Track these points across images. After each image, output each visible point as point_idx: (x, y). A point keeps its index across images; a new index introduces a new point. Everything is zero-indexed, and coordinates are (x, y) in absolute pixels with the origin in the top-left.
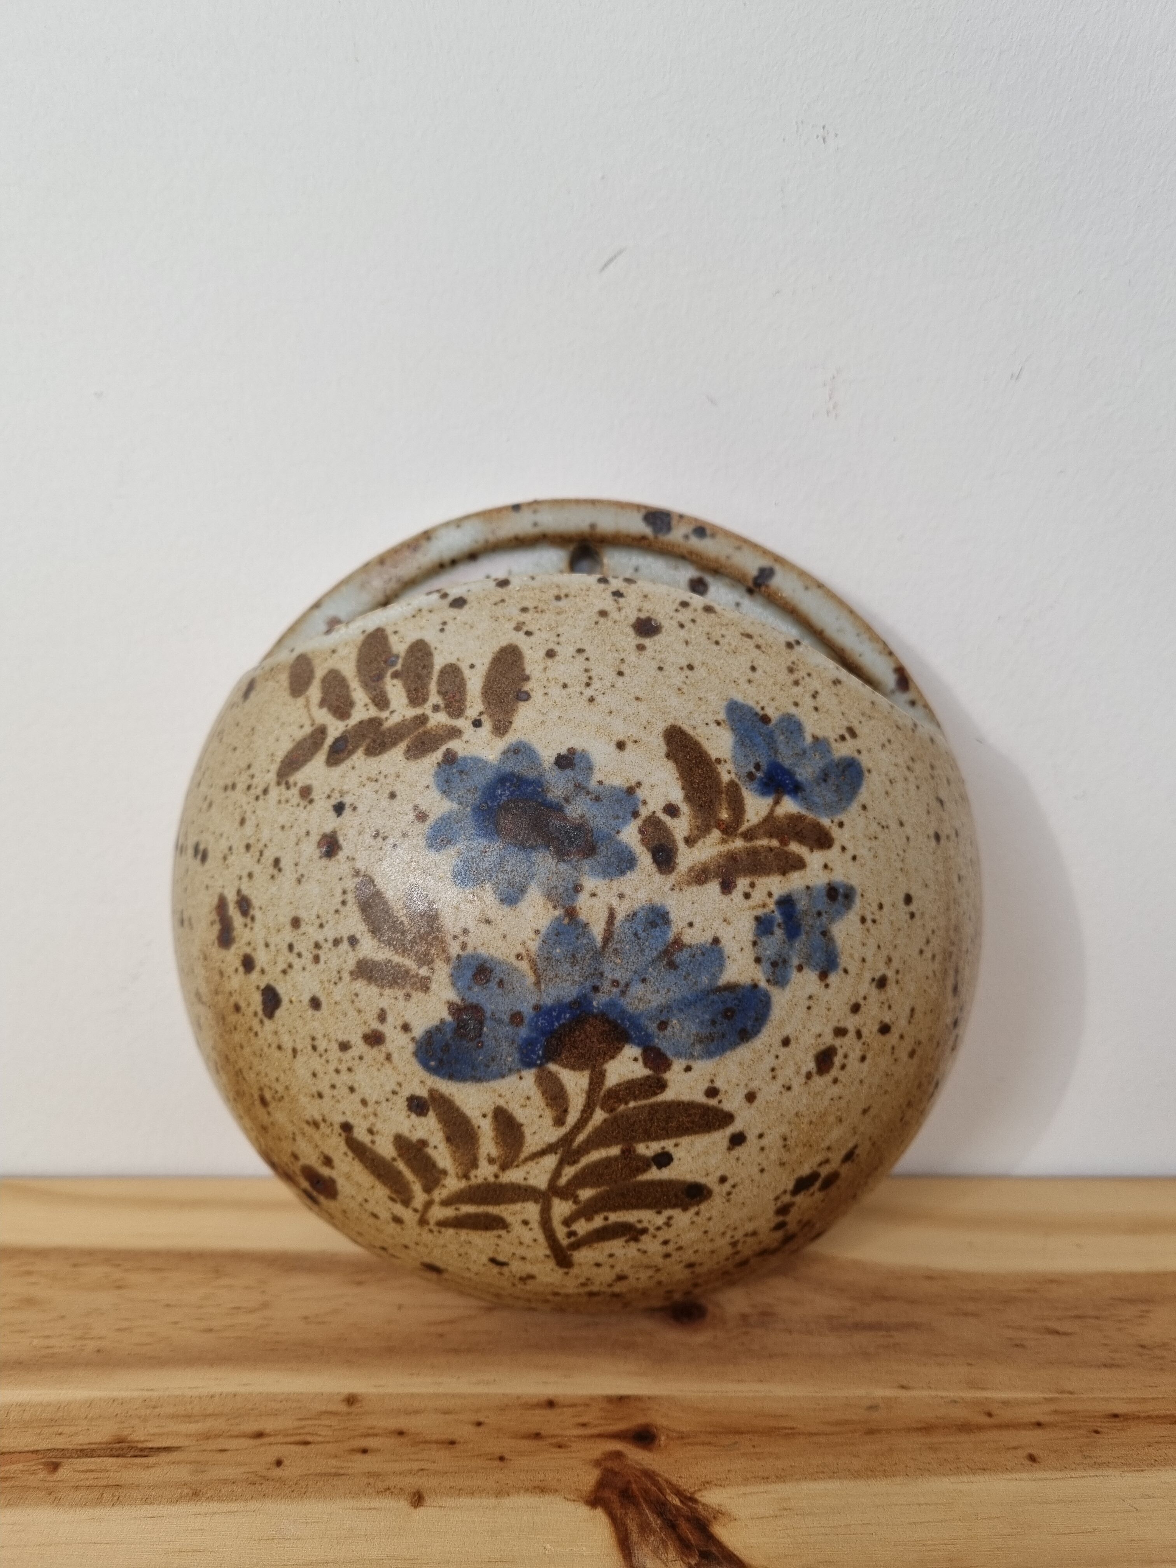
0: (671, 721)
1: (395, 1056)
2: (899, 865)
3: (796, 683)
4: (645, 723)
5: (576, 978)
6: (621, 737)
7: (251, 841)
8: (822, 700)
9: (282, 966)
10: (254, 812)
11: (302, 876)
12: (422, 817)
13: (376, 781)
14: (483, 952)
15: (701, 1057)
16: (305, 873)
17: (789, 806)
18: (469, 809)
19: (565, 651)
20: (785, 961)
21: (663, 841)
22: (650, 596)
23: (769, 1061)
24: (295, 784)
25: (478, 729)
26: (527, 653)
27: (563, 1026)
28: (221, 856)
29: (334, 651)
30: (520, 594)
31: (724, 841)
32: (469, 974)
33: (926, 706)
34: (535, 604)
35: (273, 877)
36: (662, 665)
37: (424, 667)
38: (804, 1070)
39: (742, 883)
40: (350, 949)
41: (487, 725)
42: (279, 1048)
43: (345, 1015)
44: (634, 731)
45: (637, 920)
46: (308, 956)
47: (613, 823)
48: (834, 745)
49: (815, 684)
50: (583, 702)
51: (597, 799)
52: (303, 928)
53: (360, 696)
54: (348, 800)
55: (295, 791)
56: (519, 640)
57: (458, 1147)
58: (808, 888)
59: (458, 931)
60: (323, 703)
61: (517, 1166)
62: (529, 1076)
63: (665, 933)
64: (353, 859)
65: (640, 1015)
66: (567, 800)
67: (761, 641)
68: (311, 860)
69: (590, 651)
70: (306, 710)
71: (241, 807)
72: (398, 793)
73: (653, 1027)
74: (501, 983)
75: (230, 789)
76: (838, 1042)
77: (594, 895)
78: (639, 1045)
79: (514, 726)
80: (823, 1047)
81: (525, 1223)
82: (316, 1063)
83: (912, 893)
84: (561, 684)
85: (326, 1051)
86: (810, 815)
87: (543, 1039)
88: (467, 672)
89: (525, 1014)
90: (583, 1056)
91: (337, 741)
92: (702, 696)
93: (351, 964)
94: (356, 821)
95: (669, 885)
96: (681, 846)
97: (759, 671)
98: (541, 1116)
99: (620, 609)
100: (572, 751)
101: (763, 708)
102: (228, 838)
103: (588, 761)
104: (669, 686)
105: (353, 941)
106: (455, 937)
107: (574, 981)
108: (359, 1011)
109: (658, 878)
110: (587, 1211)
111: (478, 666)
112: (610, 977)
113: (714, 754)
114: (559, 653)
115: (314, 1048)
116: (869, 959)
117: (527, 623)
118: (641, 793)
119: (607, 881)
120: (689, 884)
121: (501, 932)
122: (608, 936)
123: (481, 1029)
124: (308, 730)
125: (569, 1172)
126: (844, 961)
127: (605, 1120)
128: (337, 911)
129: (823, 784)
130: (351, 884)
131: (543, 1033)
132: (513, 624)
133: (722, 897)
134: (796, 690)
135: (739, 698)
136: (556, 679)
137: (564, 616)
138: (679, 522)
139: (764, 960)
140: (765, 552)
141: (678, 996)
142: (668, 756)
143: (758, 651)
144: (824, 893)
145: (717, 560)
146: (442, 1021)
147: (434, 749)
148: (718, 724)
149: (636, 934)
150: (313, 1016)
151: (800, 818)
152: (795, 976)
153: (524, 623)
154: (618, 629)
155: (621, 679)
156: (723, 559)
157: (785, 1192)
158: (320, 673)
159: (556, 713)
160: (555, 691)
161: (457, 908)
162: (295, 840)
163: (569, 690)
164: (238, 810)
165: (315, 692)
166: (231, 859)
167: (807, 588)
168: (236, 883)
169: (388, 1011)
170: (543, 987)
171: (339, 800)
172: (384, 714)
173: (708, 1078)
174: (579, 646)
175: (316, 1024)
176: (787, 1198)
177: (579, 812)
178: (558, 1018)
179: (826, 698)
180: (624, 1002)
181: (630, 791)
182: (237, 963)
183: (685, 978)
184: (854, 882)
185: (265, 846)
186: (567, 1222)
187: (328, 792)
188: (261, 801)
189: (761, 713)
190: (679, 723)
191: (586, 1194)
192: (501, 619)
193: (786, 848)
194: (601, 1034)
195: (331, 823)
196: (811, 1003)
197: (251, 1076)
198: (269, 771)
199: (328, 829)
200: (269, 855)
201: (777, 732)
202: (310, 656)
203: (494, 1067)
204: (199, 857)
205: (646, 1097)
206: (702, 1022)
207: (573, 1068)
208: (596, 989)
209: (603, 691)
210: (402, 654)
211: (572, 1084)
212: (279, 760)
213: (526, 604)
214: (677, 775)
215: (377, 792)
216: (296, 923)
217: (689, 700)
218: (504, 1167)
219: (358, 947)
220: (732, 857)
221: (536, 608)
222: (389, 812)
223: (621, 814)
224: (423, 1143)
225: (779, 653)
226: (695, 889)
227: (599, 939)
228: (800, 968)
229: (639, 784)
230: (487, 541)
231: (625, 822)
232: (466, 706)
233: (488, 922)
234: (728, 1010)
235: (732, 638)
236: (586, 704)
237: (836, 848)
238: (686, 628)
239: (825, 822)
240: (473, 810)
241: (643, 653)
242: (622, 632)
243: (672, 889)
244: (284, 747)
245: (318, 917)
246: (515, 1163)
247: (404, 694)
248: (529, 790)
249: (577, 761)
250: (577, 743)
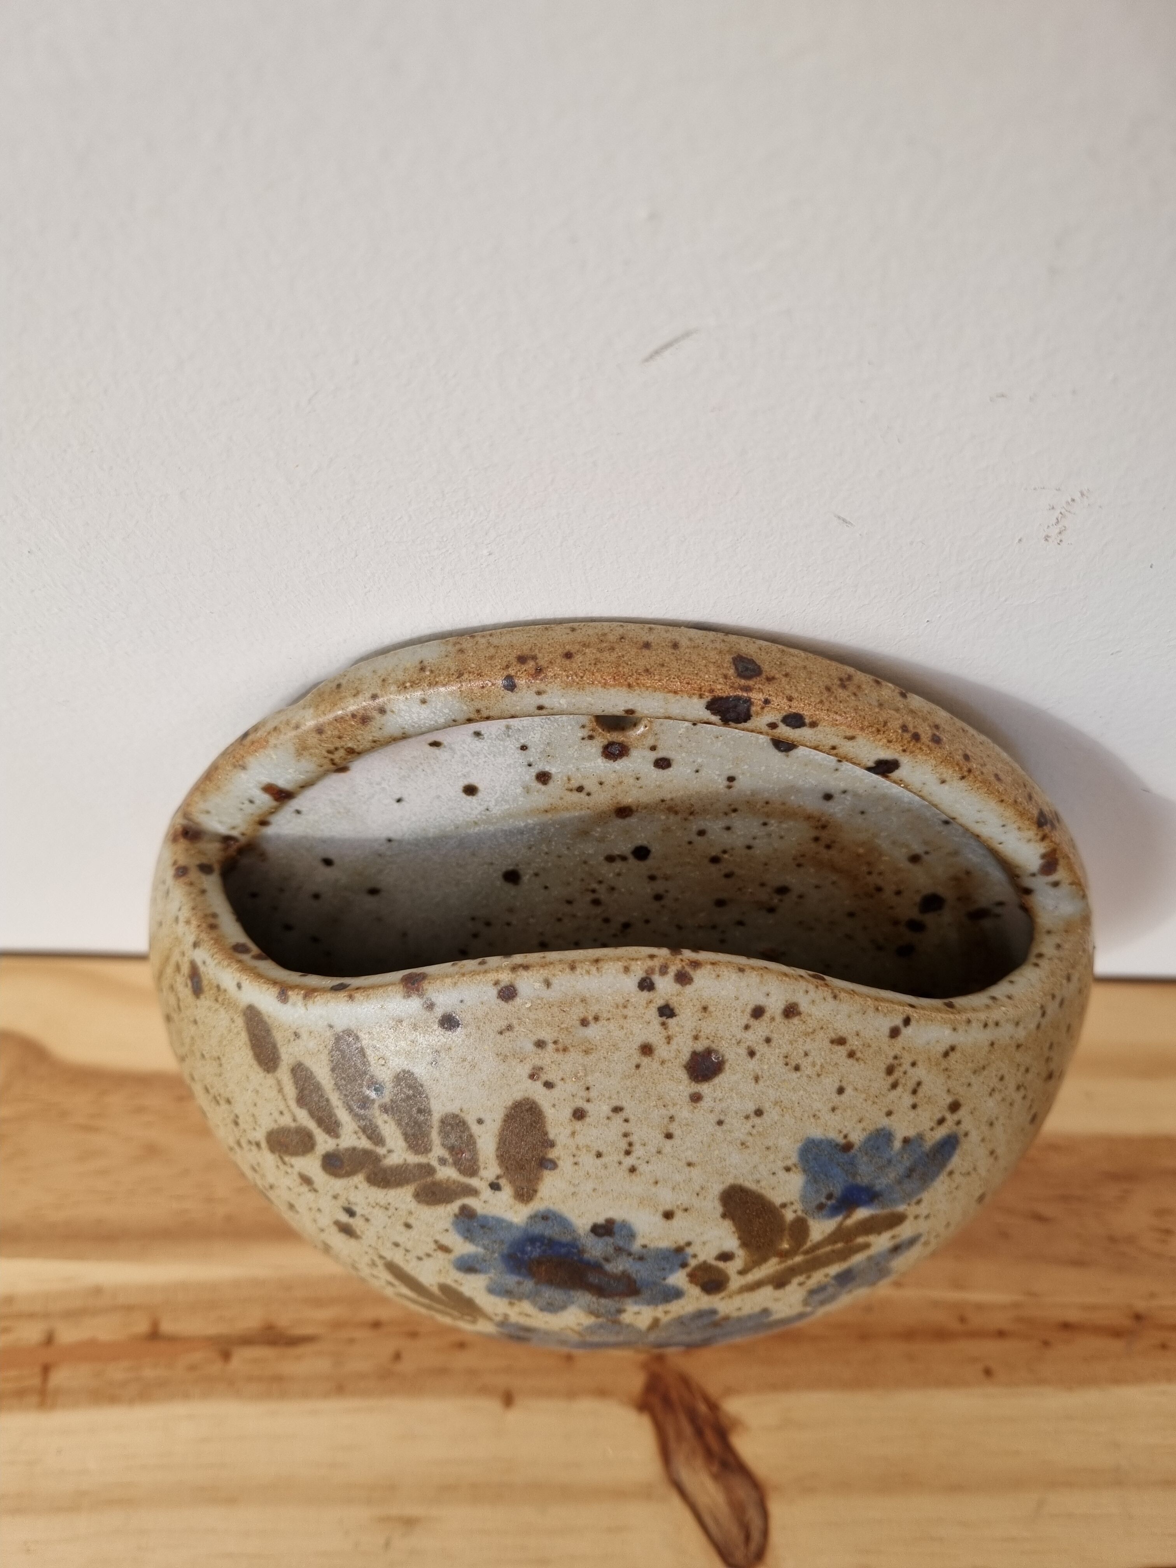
0: (730, 1181)
3: (895, 1085)
4: (698, 1189)
6: (668, 1207)
8: (924, 1089)
12: (444, 1248)
17: (861, 1215)
18: (496, 1255)
19: (598, 1110)
25: (497, 1192)
26: (549, 1112)
30: (532, 1015)
31: (781, 1262)
34: (555, 1037)
36: (722, 1117)
37: (420, 1112)
39: (798, 1279)
41: (507, 1191)
44: (684, 1199)
45: (683, 1318)
47: (659, 1273)
48: (929, 1137)
49: (919, 1069)
50: (623, 1171)
51: (641, 1258)
53: (344, 1118)
54: (357, 1210)
56: (536, 1092)
60: (300, 1102)
66: (606, 1259)
67: (856, 1045)
69: (630, 1108)
70: (281, 1093)
72: (413, 1225)
77: (638, 1312)
79: (539, 1195)
84: (594, 1151)
86: (885, 1210)
88: (475, 1128)
91: (330, 1154)
92: (771, 1144)
94: (371, 1228)
97: (849, 1091)
99: (669, 1039)
100: (610, 1221)
101: (846, 1137)
103: (630, 1229)
104: (731, 1143)
109: (707, 1297)
111: (488, 1121)
114: (590, 1114)
117: (546, 1068)
118: (689, 1251)
119: (652, 1305)
120: (740, 1292)
122: (653, 1326)
124: (290, 1123)
129: (906, 1182)
132: (528, 1069)
133: (775, 1292)
134: (892, 1094)
135: (817, 1133)
136: (587, 1146)
137: (593, 1057)
142: (724, 1216)
143: (849, 1063)
147: (448, 1201)
148: (788, 1169)
149: (682, 1323)
153: (541, 1068)
154: (668, 1073)
155: (669, 1142)
158: (286, 1057)
159: (589, 1186)
160: (588, 1160)
163: (605, 1160)
171: (347, 1205)
172: (380, 1150)
174: (615, 1103)
177: (620, 1268)
179: (931, 1082)
181: (679, 1250)
187: (331, 1193)
189: (843, 1141)
190: (740, 1182)
192: (511, 1056)
193: (851, 1243)
201: (859, 1157)
202: (266, 1019)
209: (647, 1159)
210: (388, 1085)
213: (542, 1036)
214: (734, 1229)
215: (389, 1217)
217: (755, 1153)
220: (789, 1269)
221: (555, 1044)
222: (407, 1235)
223: (667, 1269)
225: (878, 1053)
226: (746, 1294)
227: (644, 1328)
229: (689, 1244)
231: (672, 1270)
232: (479, 1168)
235: (818, 1054)
236: (627, 1174)
237: (911, 1220)
238: (758, 1055)
239: (901, 1207)
240: (502, 1257)
241: (698, 1105)
242: (672, 1078)
243: (722, 1298)
247: (400, 1136)
248: (563, 1250)
249: (616, 1229)
250: (617, 1213)
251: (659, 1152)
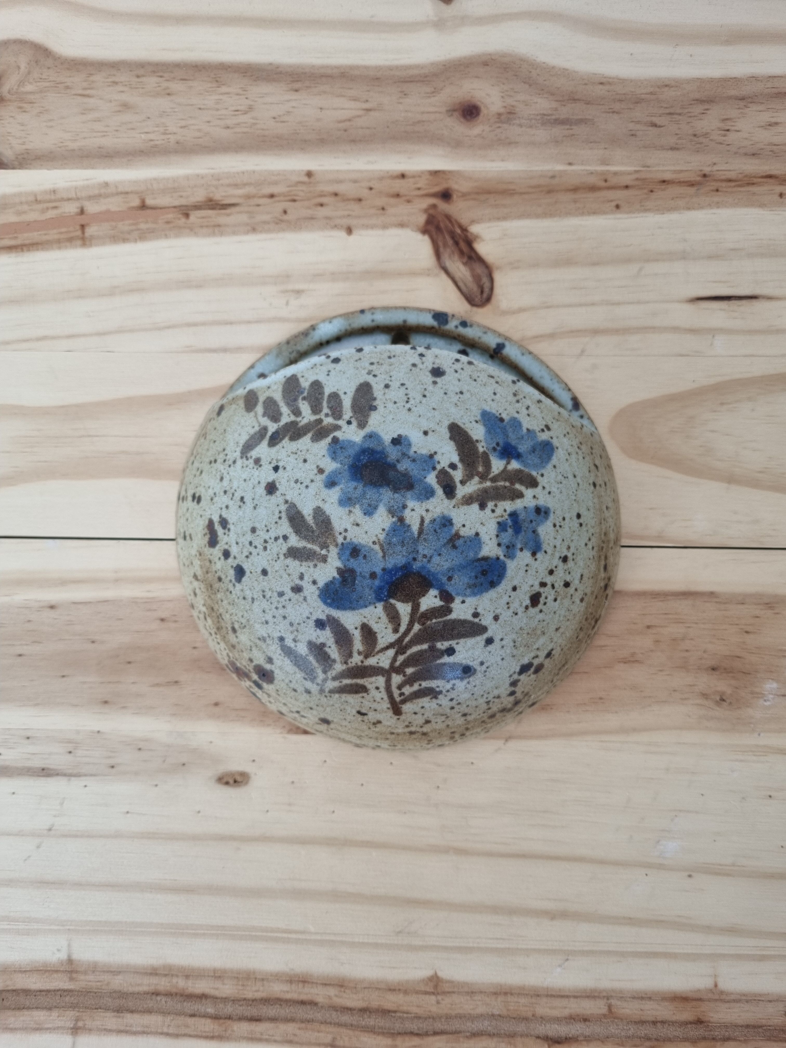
0: (452, 421)
1: (308, 598)
2: (574, 498)
3: (518, 401)
4: (438, 421)
5: (404, 554)
6: (426, 429)
7: (227, 489)
8: (532, 410)
9: (246, 553)
10: (228, 473)
11: (257, 505)
12: (321, 471)
13: (296, 453)
14: (355, 541)
15: (470, 596)
16: (258, 504)
17: (515, 465)
18: (346, 467)
19: (395, 385)
20: (513, 546)
21: (449, 482)
22: (439, 356)
23: (506, 599)
24: (251, 457)
25: (350, 426)
26: (375, 386)
27: (397, 579)
28: (209, 498)
29: (269, 388)
30: (369, 355)
31: (480, 483)
32: (348, 553)
33: (589, 418)
34: (378, 360)
35: (240, 507)
36: (446, 392)
37: (320, 394)
38: (524, 604)
39: (490, 505)
40: (284, 542)
41: (355, 423)
42: (244, 598)
43: (281, 577)
44: (432, 426)
45: (436, 523)
46: (260, 547)
47: (422, 473)
48: (538, 434)
49: (528, 402)
50: (405, 411)
51: (414, 460)
52: (258, 532)
53: (285, 410)
54: (281, 464)
55: (251, 461)
56: (370, 379)
57: (342, 646)
58: (525, 507)
59: (342, 530)
60: (264, 415)
61: (373, 656)
62: (380, 606)
63: (450, 530)
64: (285, 495)
65: (437, 573)
66: (398, 461)
67: (498, 380)
68: (261, 497)
69: (408, 384)
70: (255, 419)
71: (220, 471)
72: (308, 459)
73: (444, 579)
74: (365, 557)
75: (213, 462)
76: (542, 590)
77: (413, 510)
78: (437, 589)
79: (369, 423)
80: (534, 592)
81: (377, 688)
82: (265, 604)
83: (580, 513)
84: (393, 401)
85: (270, 597)
86: (527, 470)
87: (387, 586)
88: (343, 396)
89: (378, 573)
90: (408, 595)
91: (273, 434)
92: (468, 407)
93: (284, 550)
94: (286, 475)
95: (452, 505)
96: (459, 485)
97: (498, 395)
98: (386, 628)
99: (423, 363)
100: (400, 436)
101: (500, 414)
102: (213, 488)
103: (409, 441)
104: (450, 402)
105: (285, 538)
106: (340, 534)
107: (403, 556)
108: (289, 575)
109: (446, 501)
110: (410, 681)
111: (348, 393)
112: (422, 553)
113: (475, 438)
114: (391, 386)
115: (264, 596)
116: (558, 546)
117: (374, 370)
118: (437, 458)
119: (420, 503)
120: (462, 504)
121: (365, 530)
122: (421, 531)
123: (355, 581)
124: (257, 428)
125: (401, 658)
126: (545, 547)
127: (420, 630)
128: (276, 523)
129: (533, 454)
130: (283, 508)
131: (387, 583)
132: (366, 371)
133: (480, 511)
134: (517, 405)
135: (487, 409)
136: (390, 399)
137: (393, 367)
138: (452, 319)
139: (502, 545)
140: (500, 335)
141: (458, 563)
142: (450, 439)
143: (497, 385)
144: (534, 510)
145: (473, 340)
146: (334, 578)
147: (327, 436)
148: (477, 422)
149: (435, 531)
150: (263, 579)
151: (520, 471)
152: (519, 554)
153: (372, 371)
154: (423, 373)
155: (425, 399)
156: (477, 339)
157: (515, 673)
158: (262, 399)
159: (391, 417)
160: (390, 405)
161: (341, 518)
162: (252, 486)
163: (398, 405)
164: (219, 473)
165: (260, 409)
166: (215, 499)
167: (523, 354)
168: (219, 512)
169: (305, 574)
170: (387, 558)
171: (276, 464)
172: (299, 419)
173: (474, 607)
174: (402, 382)
175: (265, 583)
176: (516, 677)
177: (404, 467)
178: (395, 574)
179: (534, 409)
180: (429, 566)
181: (431, 456)
182: (220, 555)
183: (461, 554)
184: (550, 505)
185: (235, 491)
186: (400, 687)
187: (269, 460)
188: (232, 467)
189: (499, 416)
190: (456, 422)
191: (410, 671)
192: (360, 369)
193: (513, 487)
194: (418, 583)
195: (272, 476)
196: (528, 568)
197: (227, 617)
198: (235, 451)
199: (270, 480)
200: (238, 496)
201: (508, 427)
202: (256, 390)
203: (361, 602)
204: (196, 501)
205: (441, 617)
206: (470, 577)
207: (403, 601)
208: (415, 559)
209: (415, 405)
210: (307, 388)
211: (403, 610)
212: (241, 445)
213: (373, 360)
214: (455, 448)
215: (296, 459)
216: (253, 530)
217: (461, 410)
218: (366, 657)
219: (288, 541)
220: (485, 491)
221: (378, 362)
222: (303, 469)
223: (426, 468)
224: (323, 645)
225: (508, 386)
226: (466, 507)
227: (416, 533)
228: (521, 550)
229: (436, 453)
230: (346, 330)
231: (429, 472)
232: (343, 414)
233: (358, 525)
234: (483, 571)
235: (483, 378)
236: (407, 412)
237: (540, 487)
238: (459, 372)
239: (534, 473)
240: (349, 467)
241: (436, 385)
242: (425, 375)
243: (454, 507)
244: (244, 438)
245: (266, 526)
246: (372, 654)
247: (309, 408)
248: (378, 456)
249: (402, 441)
250: (402, 432)
251: (421, 402)
